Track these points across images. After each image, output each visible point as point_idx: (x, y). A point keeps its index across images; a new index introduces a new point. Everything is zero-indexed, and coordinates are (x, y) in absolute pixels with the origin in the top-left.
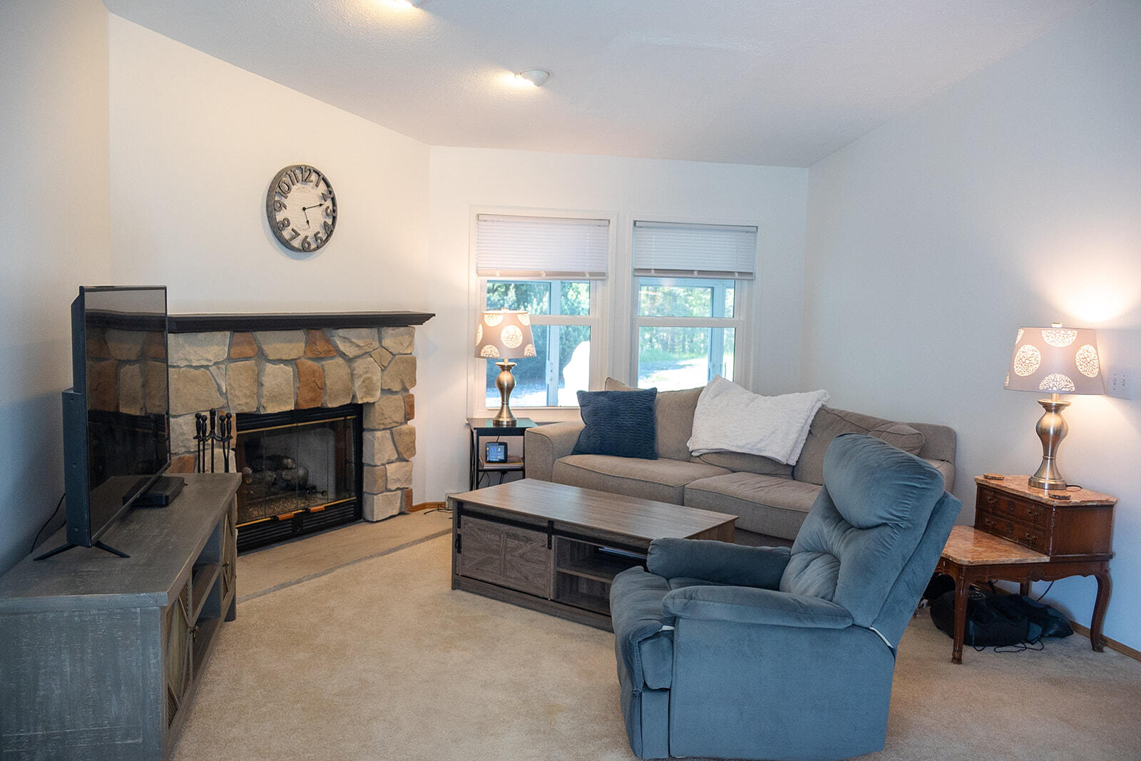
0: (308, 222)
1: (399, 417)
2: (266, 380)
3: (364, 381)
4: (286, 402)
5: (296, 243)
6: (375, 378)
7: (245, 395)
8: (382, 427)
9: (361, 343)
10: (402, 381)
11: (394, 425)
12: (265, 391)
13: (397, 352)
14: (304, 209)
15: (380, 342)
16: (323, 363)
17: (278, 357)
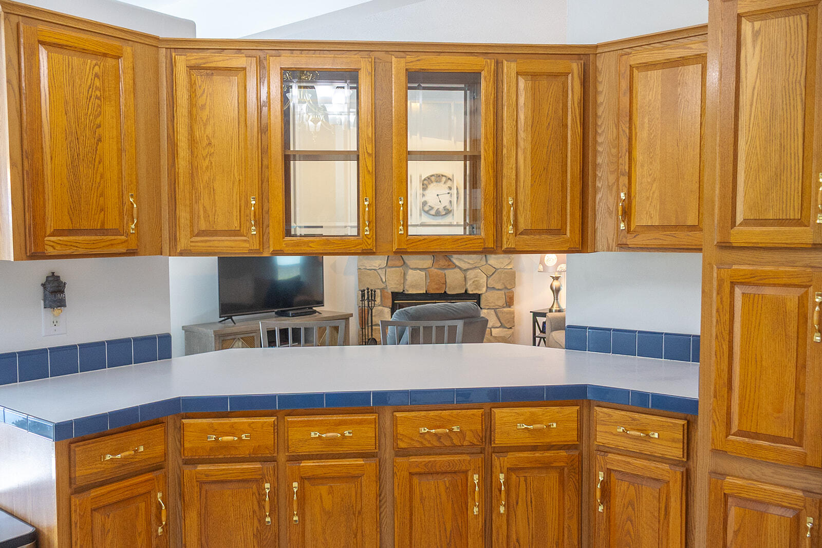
0: (440, 201)
1: (501, 302)
2: (409, 278)
3: (473, 282)
4: (420, 289)
5: (433, 212)
6: (481, 281)
7: (395, 284)
8: (488, 307)
9: (471, 262)
10: (503, 284)
11: (497, 307)
12: (408, 282)
13: (499, 268)
14: (438, 195)
15: (486, 261)
16: (446, 271)
17: (415, 267)
